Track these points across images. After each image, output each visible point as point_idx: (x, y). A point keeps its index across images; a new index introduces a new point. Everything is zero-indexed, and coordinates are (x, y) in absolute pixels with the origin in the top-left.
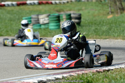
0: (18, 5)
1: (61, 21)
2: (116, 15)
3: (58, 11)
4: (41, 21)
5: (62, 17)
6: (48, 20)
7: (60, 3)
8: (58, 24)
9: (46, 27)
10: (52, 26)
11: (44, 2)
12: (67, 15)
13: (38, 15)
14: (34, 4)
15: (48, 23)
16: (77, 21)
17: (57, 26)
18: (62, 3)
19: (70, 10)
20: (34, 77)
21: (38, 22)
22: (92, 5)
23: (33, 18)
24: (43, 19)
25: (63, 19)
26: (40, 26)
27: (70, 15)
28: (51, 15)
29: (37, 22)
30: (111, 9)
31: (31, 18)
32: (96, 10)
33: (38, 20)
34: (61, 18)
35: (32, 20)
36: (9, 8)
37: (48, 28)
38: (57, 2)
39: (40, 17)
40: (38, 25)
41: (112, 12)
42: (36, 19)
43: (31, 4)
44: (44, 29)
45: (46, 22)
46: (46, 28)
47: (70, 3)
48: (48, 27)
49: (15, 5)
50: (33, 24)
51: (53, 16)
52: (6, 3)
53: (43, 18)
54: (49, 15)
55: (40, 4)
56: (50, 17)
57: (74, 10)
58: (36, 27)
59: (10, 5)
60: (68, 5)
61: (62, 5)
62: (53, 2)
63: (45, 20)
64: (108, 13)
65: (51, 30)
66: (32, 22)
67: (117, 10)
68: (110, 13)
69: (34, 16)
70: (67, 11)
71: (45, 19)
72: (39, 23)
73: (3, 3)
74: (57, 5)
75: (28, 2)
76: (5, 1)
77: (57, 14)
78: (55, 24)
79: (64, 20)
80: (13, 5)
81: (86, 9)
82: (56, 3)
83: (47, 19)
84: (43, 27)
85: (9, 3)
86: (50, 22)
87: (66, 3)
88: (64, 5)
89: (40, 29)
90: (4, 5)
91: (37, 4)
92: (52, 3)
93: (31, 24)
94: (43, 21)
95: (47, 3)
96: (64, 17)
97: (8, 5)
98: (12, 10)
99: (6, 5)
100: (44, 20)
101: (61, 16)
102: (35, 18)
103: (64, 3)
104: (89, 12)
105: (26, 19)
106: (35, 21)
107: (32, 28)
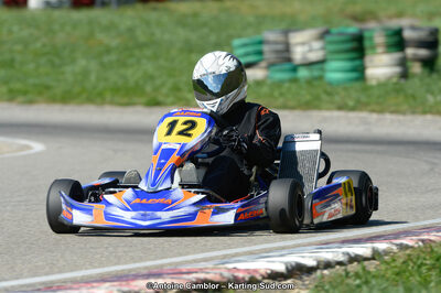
1: (368, 52)
3: (356, 18)
4: (299, 53)
5: (371, 38)
8: (357, 63)
9: (316, 73)
10: (337, 71)
12: (389, 32)
13: (286, 32)
15: (322, 62)
16: (423, 52)
17: (353, 70)
19: (400, 15)
20: (271, 250)
23: (268, 42)
24: (305, 46)
25: (373, 47)
26: (295, 69)
27: (398, 33)
28: (334, 30)
29: (285, 55)
31: (261, 42)
33: (287, 48)
34: (367, 43)
35: (266, 48)
37: (321, 78)
39: (296, 38)
40: (287, 66)
42: (280, 47)
44: (310, 82)
45: (314, 56)
46: (316, 78)
48: (321, 73)
50: (270, 65)
51: (340, 34)
53: (303, 44)
54: (327, 32)
56: (329, 38)
57: (414, 16)
58: (279, 76)
63: (311, 51)
65: (330, 84)
66: (266, 56)
69: (271, 36)
70: (390, 17)
71: (310, 46)
72: (289, 60)
77: (353, 29)
78: (347, 65)
79: (380, 50)
83: (317, 45)
84: (303, 73)
86: (329, 57)
89: (295, 80)
93: (263, 64)
94: (304, 53)
96: (379, 39)
98: (195, 15)
100: (306, 48)
101: (366, 34)
102: (275, 43)
105: (245, 45)
106: (277, 52)
107: (267, 77)
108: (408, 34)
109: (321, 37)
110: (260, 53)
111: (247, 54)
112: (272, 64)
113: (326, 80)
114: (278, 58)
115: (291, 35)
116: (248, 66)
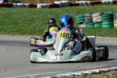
1: (114, 19)
4: (94, 20)
5: (115, 15)
6: (101, 18)
8: (111, 22)
10: (105, 25)
15: (101, 22)
21: (91, 20)
23: (86, 17)
25: (116, 18)
26: (94, 24)
28: (104, 13)
31: (84, 17)
33: (91, 18)
34: (114, 17)
39: (94, 15)
42: (89, 18)
44: (97, 28)
45: (99, 21)
46: (100, 27)
48: (101, 25)
49: (89, 4)
51: (107, 14)
53: (96, 17)
55: (114, 3)
56: (103, 15)
58: (89, 26)
66: (86, 20)
69: (86, 15)
72: (92, 22)
73: (77, 2)
75: (103, 1)
83: (100, 17)
84: (96, 25)
85: (84, 2)
86: (103, 20)
89: (94, 28)
90: (78, 4)
93: (85, 23)
94: (96, 20)
100: (97, 18)
101: (114, 14)
105: (80, 18)
107: (86, 27)
109: (101, 15)
110: (84, 20)
111: (80, 20)
112: (87, 23)
113: (102, 27)
114: (89, 21)
115: (92, 14)
116: (81, 23)
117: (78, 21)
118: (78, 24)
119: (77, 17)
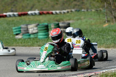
0: (20, 15)
2: (112, 24)
4: (30, 31)
6: (37, 29)
7: (60, 13)
8: (47, 33)
9: (35, 36)
10: (41, 35)
11: (45, 12)
12: (55, 24)
13: (27, 25)
14: (35, 14)
15: (37, 33)
17: (45, 35)
18: (63, 13)
21: (27, 31)
22: (91, 15)
23: (22, 28)
25: (51, 29)
26: (30, 35)
27: (58, 24)
28: (40, 24)
30: (107, 18)
31: (20, 28)
32: (94, 19)
33: (27, 29)
35: (22, 29)
36: (10, 19)
38: (58, 12)
39: (30, 27)
41: (108, 21)
43: (32, 14)
44: (33, 39)
45: (34, 32)
46: (35, 38)
47: (70, 12)
48: (37, 36)
49: (16, 15)
51: (42, 25)
52: (8, 14)
53: (32, 28)
55: (40, 14)
56: (39, 26)
57: (73, 20)
58: (25, 37)
59: (12, 16)
60: (68, 14)
61: (62, 15)
62: (54, 12)
63: (34, 30)
64: (105, 22)
65: (39, 39)
66: (22, 32)
67: (113, 18)
68: (106, 22)
69: (23, 26)
71: (34, 29)
72: (28, 33)
73: (5, 14)
74: (57, 15)
75: (29, 12)
76: (6, 12)
80: (14, 15)
81: (84, 18)
82: (56, 13)
83: (35, 28)
84: (32, 36)
85: (11, 13)
86: (39, 31)
87: (66, 13)
88: (64, 15)
89: (30, 38)
90: (6, 16)
91: (38, 14)
92: (52, 13)
93: (21, 34)
94: (32, 31)
95: (48, 13)
96: (52, 26)
97: (10, 16)
98: (13, 21)
99: (8, 16)
100: (33, 29)
101: (49, 25)
102: (24, 28)
103: (64, 13)
104: (87, 22)
105: (16, 29)
106: (25, 30)
107: (22, 38)
108: (61, 25)
109: (37, 26)
110: (20, 31)
111: (16, 31)
112: (24, 34)
113: (38, 38)
114: (25, 32)
115: (28, 26)
116: (17, 34)
117: (15, 32)
118: (14, 35)
119: (14, 28)
